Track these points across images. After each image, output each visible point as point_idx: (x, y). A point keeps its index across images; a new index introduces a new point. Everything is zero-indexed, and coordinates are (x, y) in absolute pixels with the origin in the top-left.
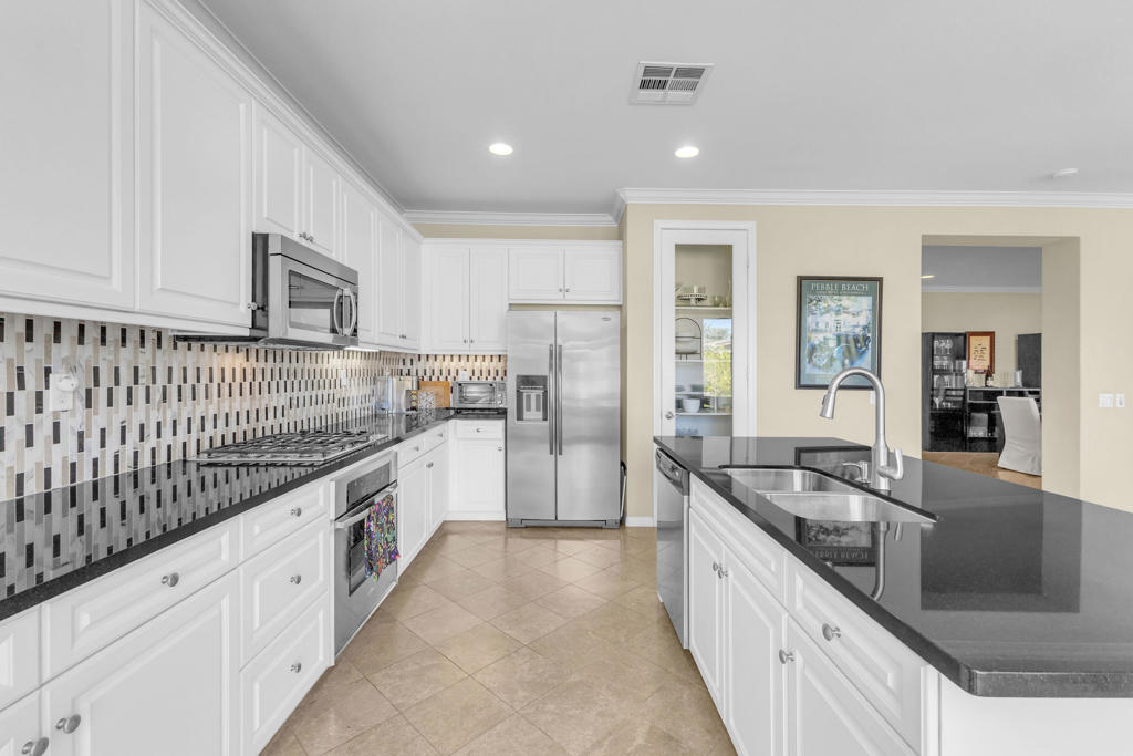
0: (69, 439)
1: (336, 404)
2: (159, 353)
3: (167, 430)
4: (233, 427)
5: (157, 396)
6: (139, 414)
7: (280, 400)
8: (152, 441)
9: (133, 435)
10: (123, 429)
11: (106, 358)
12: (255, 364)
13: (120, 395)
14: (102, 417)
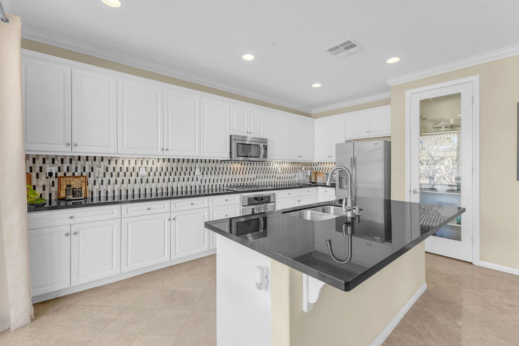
0: (199, 181)
1: (276, 178)
2: (217, 164)
3: (219, 181)
4: (237, 182)
5: (217, 173)
6: (213, 177)
7: (254, 176)
8: (216, 183)
9: (212, 181)
10: (209, 180)
11: (206, 165)
12: (244, 166)
13: (209, 173)
14: (205, 177)
